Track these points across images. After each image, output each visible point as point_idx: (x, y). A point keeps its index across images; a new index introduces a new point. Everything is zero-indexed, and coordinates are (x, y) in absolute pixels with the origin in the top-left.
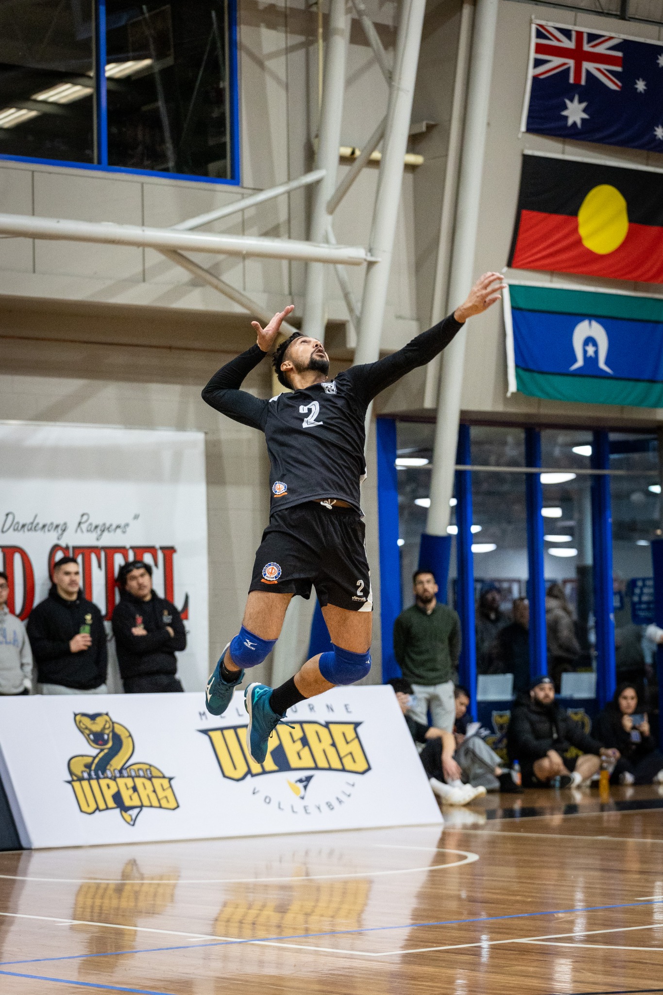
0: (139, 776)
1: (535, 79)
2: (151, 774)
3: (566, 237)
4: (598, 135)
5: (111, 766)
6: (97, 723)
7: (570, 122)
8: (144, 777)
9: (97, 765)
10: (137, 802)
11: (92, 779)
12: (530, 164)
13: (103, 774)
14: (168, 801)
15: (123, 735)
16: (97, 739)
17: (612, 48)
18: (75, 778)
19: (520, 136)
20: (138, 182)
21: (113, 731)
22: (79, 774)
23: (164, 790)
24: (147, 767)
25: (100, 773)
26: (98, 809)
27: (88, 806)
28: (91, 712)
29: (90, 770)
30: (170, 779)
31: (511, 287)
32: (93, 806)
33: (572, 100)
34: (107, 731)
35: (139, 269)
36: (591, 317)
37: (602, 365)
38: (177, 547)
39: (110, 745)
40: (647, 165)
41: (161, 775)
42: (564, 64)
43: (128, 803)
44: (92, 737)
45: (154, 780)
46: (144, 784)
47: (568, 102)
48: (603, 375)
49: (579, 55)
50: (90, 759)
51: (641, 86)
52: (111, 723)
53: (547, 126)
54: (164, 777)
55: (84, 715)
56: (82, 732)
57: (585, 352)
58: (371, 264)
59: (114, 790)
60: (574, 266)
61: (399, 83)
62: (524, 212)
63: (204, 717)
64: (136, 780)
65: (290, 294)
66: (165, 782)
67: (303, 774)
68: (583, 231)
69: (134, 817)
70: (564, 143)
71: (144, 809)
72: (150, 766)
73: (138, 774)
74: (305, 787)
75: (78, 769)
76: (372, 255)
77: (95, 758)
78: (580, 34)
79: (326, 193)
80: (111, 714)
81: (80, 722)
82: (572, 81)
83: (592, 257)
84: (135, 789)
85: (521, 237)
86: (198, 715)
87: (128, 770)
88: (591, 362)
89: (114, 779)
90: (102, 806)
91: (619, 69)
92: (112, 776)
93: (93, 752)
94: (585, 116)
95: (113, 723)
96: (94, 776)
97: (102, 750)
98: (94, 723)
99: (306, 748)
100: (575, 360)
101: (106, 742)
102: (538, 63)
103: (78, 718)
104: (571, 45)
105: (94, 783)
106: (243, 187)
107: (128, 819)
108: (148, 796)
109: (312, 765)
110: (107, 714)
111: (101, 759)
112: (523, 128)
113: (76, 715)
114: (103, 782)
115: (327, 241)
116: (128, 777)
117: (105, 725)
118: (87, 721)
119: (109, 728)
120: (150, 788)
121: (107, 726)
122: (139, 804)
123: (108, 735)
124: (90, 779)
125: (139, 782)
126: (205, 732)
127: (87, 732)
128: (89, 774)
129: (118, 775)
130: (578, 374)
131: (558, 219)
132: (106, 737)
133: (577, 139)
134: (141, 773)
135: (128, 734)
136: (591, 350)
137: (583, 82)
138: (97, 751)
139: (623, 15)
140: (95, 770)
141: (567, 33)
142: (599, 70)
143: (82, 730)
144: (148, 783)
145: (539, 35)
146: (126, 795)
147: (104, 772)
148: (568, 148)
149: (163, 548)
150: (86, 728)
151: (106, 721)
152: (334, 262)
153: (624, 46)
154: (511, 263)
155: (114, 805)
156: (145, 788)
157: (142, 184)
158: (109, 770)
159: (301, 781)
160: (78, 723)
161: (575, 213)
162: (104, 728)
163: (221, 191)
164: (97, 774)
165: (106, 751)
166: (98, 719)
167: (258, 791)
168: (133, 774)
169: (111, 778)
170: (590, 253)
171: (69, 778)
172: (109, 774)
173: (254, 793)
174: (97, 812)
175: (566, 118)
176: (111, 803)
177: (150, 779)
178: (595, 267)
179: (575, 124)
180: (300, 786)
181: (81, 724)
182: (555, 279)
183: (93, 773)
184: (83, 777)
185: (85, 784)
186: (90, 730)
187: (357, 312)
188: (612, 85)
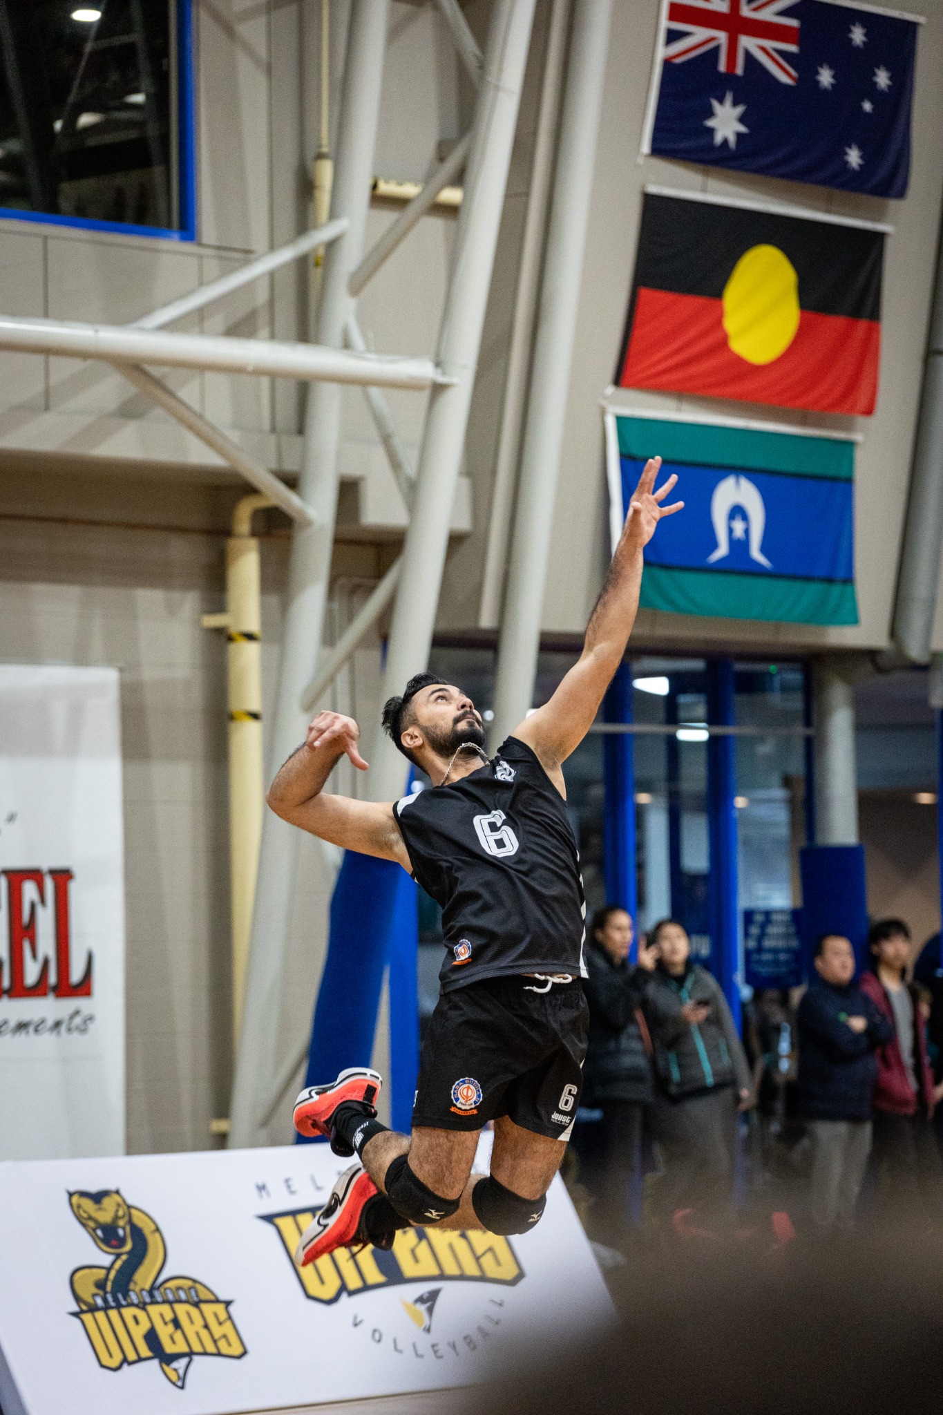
0: (180, 1301)
1: (667, 63)
2: (197, 1296)
3: (704, 334)
4: (762, 161)
5: (136, 1283)
6: (104, 1210)
7: (718, 138)
8: (187, 1302)
9: (115, 1282)
10: (181, 1347)
11: (112, 1308)
12: (654, 207)
13: (125, 1299)
14: (229, 1344)
15: (147, 1228)
16: (108, 1236)
17: (784, 13)
18: (84, 1309)
19: (641, 160)
20: (35, 235)
21: (130, 1222)
22: (90, 1300)
23: (220, 1324)
24: (190, 1283)
25: (120, 1296)
26: (125, 1360)
27: (111, 1356)
28: (93, 1189)
29: (106, 1293)
30: (228, 1303)
31: (620, 420)
32: (118, 1357)
33: (721, 101)
34: (121, 1223)
35: (39, 387)
36: (739, 471)
37: (756, 554)
38: (76, 870)
39: (128, 1246)
40: (828, 211)
41: (212, 1298)
42: (712, 39)
43: (169, 1348)
44: (99, 1233)
45: (203, 1306)
46: (188, 1314)
47: (715, 103)
48: (756, 571)
49: (734, 24)
50: (103, 1273)
51: (826, 77)
52: (125, 1208)
53: (684, 145)
54: (217, 1301)
55: (83, 1194)
56: (84, 1225)
57: (731, 531)
58: (438, 389)
59: (145, 1326)
60: (718, 385)
61: (499, 79)
62: (645, 293)
63: (264, 1193)
64: (177, 1307)
65: (273, 429)
66: (220, 1308)
67: (424, 1288)
68: (731, 324)
69: (181, 1372)
70: (706, 173)
71: (195, 1358)
72: (195, 1281)
73: (177, 1298)
74: (430, 1310)
75: (87, 1291)
76: (444, 374)
77: (109, 1269)
79: (349, 260)
80: (123, 1192)
81: (79, 1207)
82: (722, 67)
83: (743, 370)
84: (176, 1323)
85: (637, 333)
86: (255, 1191)
87: (162, 1290)
88: (739, 546)
89: (142, 1306)
90: (132, 1356)
91: (793, 48)
92: (140, 1302)
93: (106, 1260)
94: (742, 129)
95: (129, 1207)
96: (113, 1304)
97: (118, 1256)
98: (100, 1209)
99: (424, 1243)
100: (714, 545)
101: (122, 1242)
102: (673, 36)
103: (75, 1199)
104: (722, 6)
105: (113, 1314)
106: (200, 244)
107: (174, 1377)
108: (198, 1334)
109: (434, 1271)
110: (117, 1192)
111: (119, 1272)
112: (646, 148)
113: (71, 1195)
114: (128, 1313)
115: (347, 345)
116: (164, 1302)
117: (117, 1211)
118: (88, 1204)
119: (123, 1217)
120: (199, 1322)
121: (121, 1213)
122: (185, 1349)
123: (124, 1229)
124: (106, 1308)
125: (181, 1309)
126: (269, 1219)
127: (92, 1224)
128: (105, 1300)
129: (148, 1300)
130: (721, 568)
131: (690, 303)
132: (121, 1232)
133: (729, 167)
134: (183, 1295)
135: (153, 1227)
136: (739, 527)
137: (739, 71)
138: (111, 1258)
140: (112, 1292)
142: (763, 49)
143: (84, 1221)
144: (194, 1312)
146: (164, 1332)
147: (126, 1296)
148: (713, 183)
149: (53, 873)
150: (90, 1218)
151: (119, 1205)
152: (364, 383)
153: (803, 9)
154: (619, 378)
155: (149, 1354)
156: (192, 1322)
157: (46, 238)
158: (134, 1291)
159: (421, 1300)
160: (75, 1208)
161: (716, 290)
162: (116, 1218)
163: (168, 252)
164: (116, 1299)
165: (124, 1257)
166: (106, 1202)
167: (361, 1322)
168: (170, 1297)
169: (137, 1306)
170: (739, 361)
171: (75, 1308)
172: (133, 1297)
173: (356, 1325)
174: (125, 1366)
175: (711, 132)
176: (145, 1351)
177: (196, 1304)
178: (748, 386)
179: (725, 142)
180: (422, 1308)
181: (81, 1212)
182: (685, 406)
183: (109, 1297)
184: (96, 1304)
185: (100, 1315)
186: (95, 1221)
187: (410, 468)
188: (783, 76)
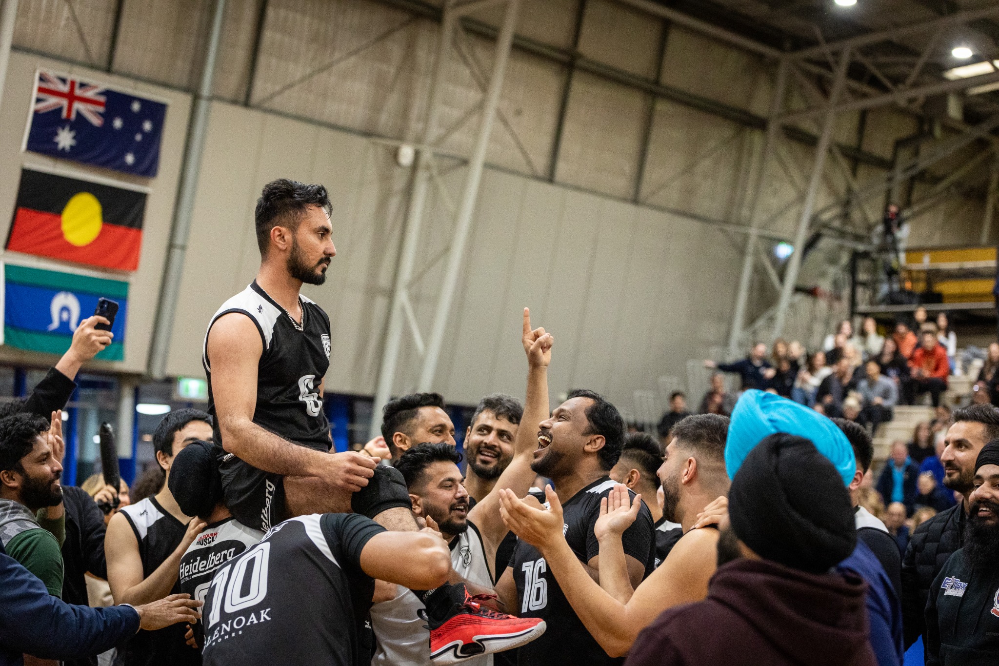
1: (36, 114)
3: (51, 231)
4: (82, 157)
7: (61, 146)
12: (28, 178)
17: (97, 94)
19: (21, 154)
31: (6, 265)
33: (64, 130)
36: (67, 290)
37: (73, 328)
40: (119, 181)
42: (59, 103)
47: (60, 130)
49: (71, 97)
51: (118, 123)
53: (44, 147)
57: (60, 318)
60: (58, 253)
62: (22, 212)
68: (66, 227)
78: (73, 83)
82: (64, 116)
83: (71, 248)
85: (17, 229)
88: (65, 324)
91: (102, 110)
94: (74, 142)
102: (38, 100)
104: (65, 89)
112: (24, 148)
130: (55, 332)
131: (45, 217)
133: (66, 159)
136: (65, 315)
137: (73, 118)
139: (109, 69)
141: (64, 81)
142: (86, 109)
145: (42, 79)
148: (59, 165)
153: (108, 93)
154: (7, 246)
161: (59, 212)
170: (69, 244)
175: (57, 143)
178: (73, 254)
179: (65, 148)
182: (41, 261)
188: (96, 121)
